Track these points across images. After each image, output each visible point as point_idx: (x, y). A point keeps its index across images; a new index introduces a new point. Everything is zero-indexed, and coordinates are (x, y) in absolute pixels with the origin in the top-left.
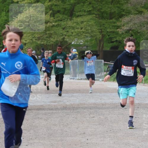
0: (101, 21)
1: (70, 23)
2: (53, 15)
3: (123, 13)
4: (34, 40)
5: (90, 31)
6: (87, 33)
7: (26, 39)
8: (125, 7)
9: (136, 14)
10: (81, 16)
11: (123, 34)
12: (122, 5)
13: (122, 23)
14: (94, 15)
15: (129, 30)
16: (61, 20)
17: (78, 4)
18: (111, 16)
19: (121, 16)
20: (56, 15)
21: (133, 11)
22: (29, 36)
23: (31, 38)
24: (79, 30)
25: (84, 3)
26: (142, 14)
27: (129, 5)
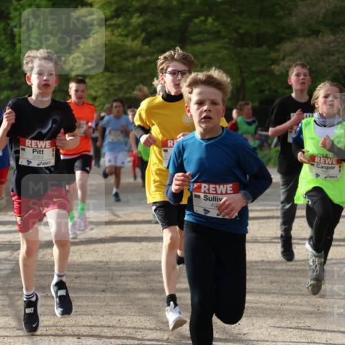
0: (239, 49)
2: (147, 41)
3: (283, 35)
4: (112, 91)
7: (96, 89)
8: (285, 23)
9: (308, 36)
10: (200, 42)
12: (281, 18)
13: (281, 55)
14: (227, 40)
17: (197, 17)
18: (259, 40)
19: (280, 40)
20: (153, 42)
21: (300, 30)
22: (102, 83)
23: (106, 87)
25: (207, 16)
26: (320, 37)
27: (294, 19)
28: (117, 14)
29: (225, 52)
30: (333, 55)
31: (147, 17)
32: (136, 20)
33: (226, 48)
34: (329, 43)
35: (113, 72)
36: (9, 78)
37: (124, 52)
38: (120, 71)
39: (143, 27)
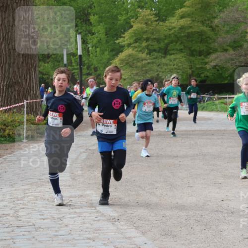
0: (191, 58)
1: (164, 61)
2: (149, 53)
3: (211, 51)
4: (133, 76)
5: (181, 68)
6: (179, 69)
8: (212, 45)
9: (222, 52)
10: (174, 54)
11: (210, 69)
12: (210, 43)
13: (210, 60)
14: (185, 54)
15: (215, 66)
16: (156, 58)
17: (172, 43)
18: (200, 53)
19: (209, 54)
20: (152, 54)
21: (219, 49)
23: (130, 74)
24: (172, 67)
25: (177, 42)
26: (228, 52)
27: (216, 44)
28: (136, 41)
29: (184, 58)
30: (233, 60)
31: (150, 42)
32: (144, 44)
33: (185, 57)
34: (232, 55)
35: (133, 68)
36: (87, 70)
37: (138, 58)
38: (136, 67)
39: (147, 47)
